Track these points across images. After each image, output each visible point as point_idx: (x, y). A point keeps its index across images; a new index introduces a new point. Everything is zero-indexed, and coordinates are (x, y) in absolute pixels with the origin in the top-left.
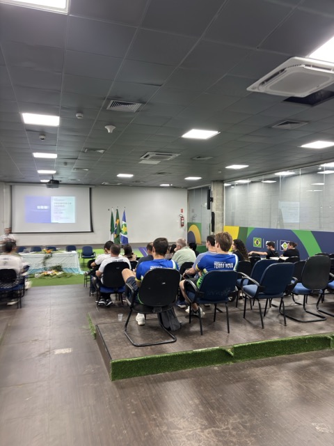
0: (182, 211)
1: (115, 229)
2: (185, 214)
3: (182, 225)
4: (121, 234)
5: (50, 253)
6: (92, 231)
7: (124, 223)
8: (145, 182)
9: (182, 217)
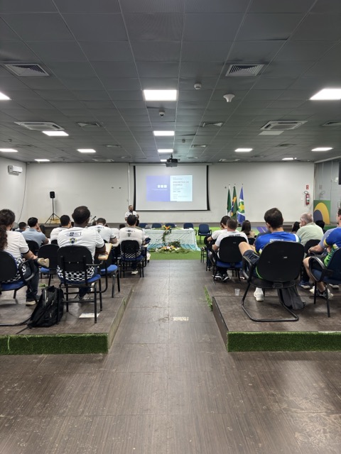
0: (307, 187)
1: (232, 207)
2: (311, 191)
3: (307, 204)
4: (238, 212)
5: (169, 229)
6: (209, 209)
7: (241, 200)
8: (265, 156)
9: (307, 194)
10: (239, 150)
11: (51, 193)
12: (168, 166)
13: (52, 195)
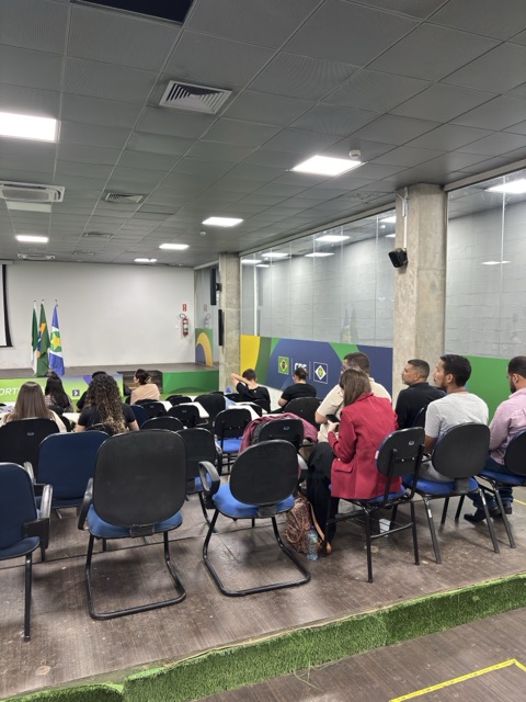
0: (185, 308)
1: (40, 341)
2: (190, 314)
3: (186, 334)
4: (51, 351)
6: (9, 344)
7: (54, 329)
9: (185, 319)
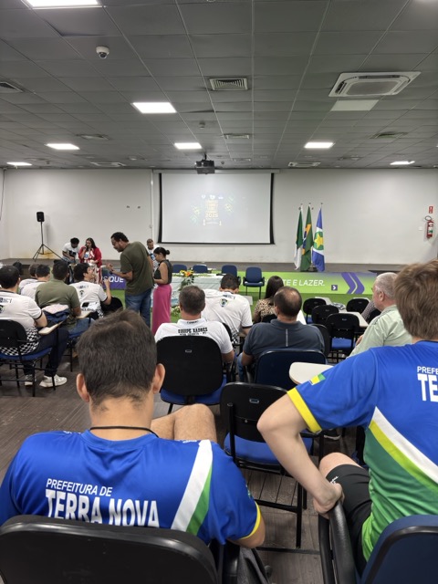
1: (304, 241)
3: (429, 236)
4: (314, 249)
5: (191, 276)
6: (272, 242)
7: (318, 230)
8: (360, 158)
9: (430, 221)
10: (310, 145)
11: (38, 213)
12: (200, 172)
13: (40, 217)
